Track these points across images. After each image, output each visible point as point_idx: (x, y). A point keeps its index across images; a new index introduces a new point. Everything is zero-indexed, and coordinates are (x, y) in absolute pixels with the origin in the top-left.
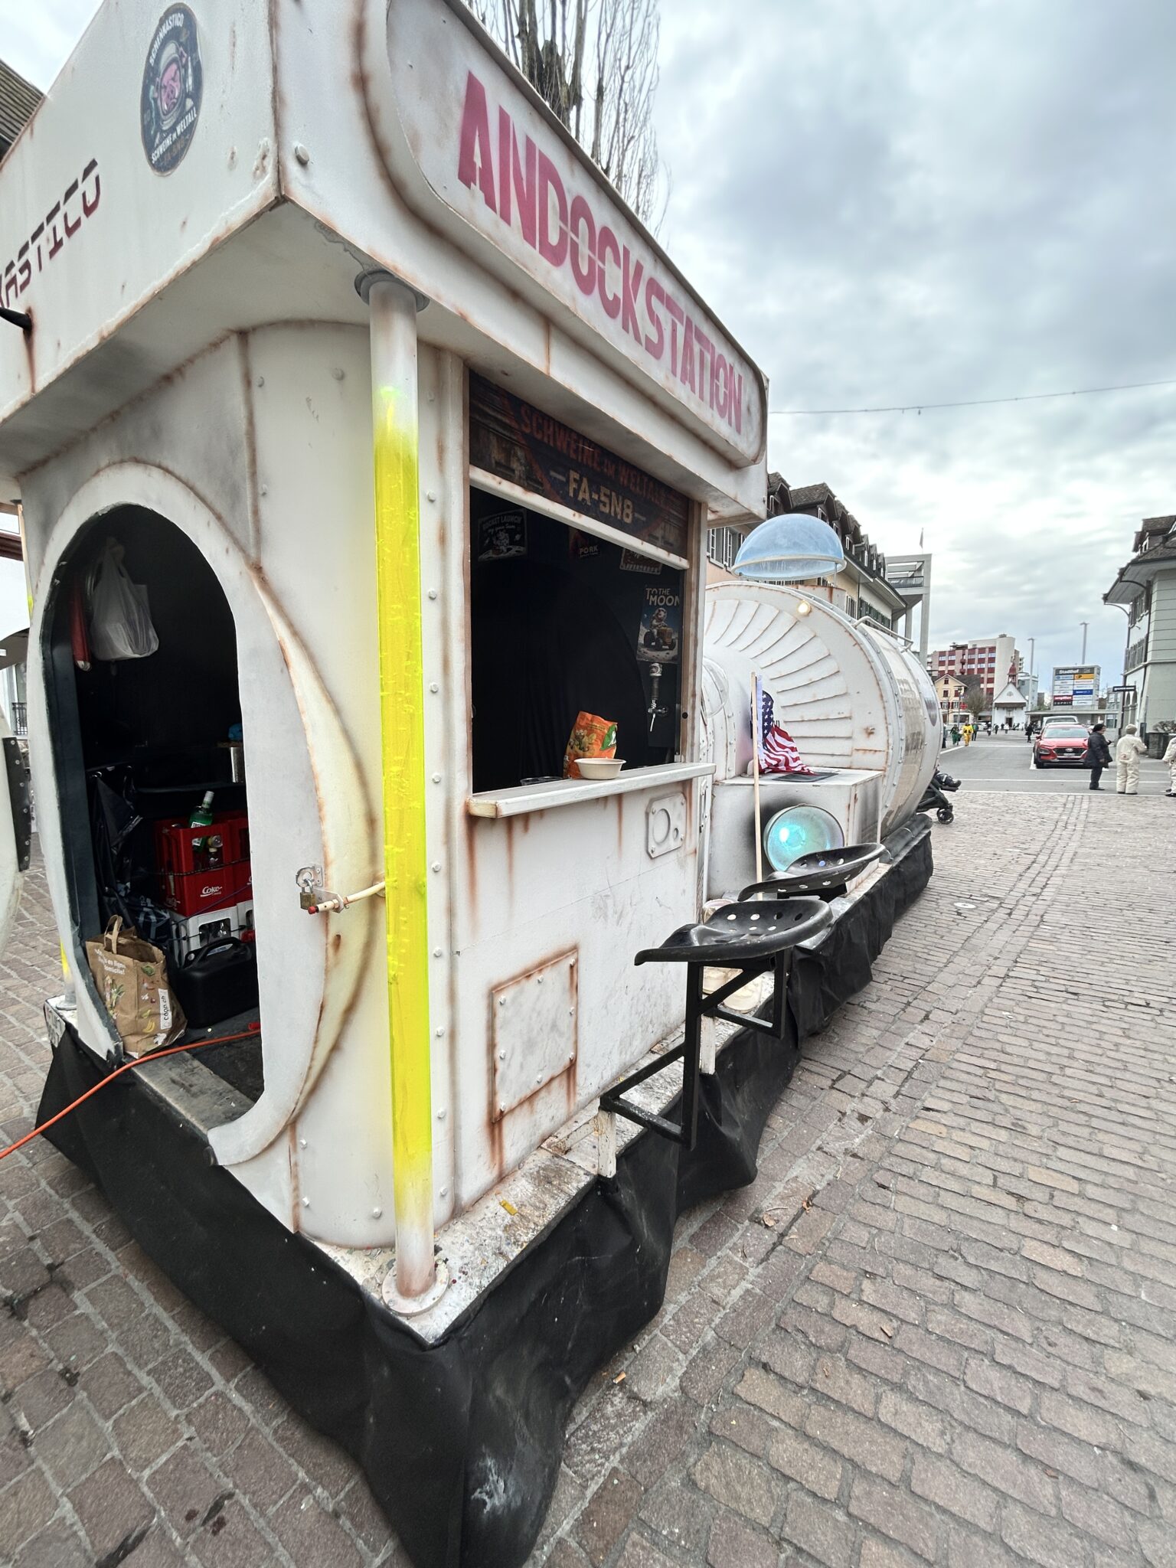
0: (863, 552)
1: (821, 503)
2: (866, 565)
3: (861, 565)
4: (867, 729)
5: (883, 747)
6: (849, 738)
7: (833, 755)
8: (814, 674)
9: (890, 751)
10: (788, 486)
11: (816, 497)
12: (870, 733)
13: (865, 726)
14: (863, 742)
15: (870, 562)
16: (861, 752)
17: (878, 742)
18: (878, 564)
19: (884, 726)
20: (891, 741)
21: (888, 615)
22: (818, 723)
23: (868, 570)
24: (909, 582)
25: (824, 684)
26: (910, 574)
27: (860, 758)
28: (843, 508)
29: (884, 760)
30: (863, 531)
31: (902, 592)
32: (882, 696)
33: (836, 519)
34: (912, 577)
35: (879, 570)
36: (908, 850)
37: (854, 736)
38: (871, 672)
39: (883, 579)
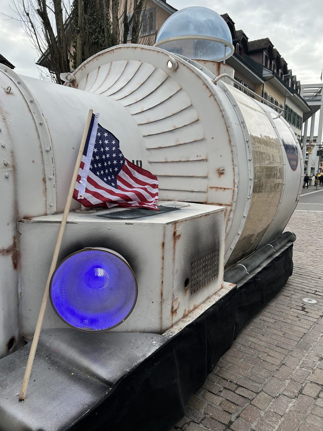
0: (288, 80)
1: (265, 49)
2: (290, 86)
3: (287, 86)
4: (219, 169)
5: (230, 186)
6: (206, 177)
7: (192, 192)
8: (178, 122)
9: (236, 189)
10: (247, 39)
11: (263, 46)
12: (221, 173)
13: (217, 168)
14: (215, 181)
15: (292, 85)
16: (214, 190)
17: (226, 181)
18: (297, 87)
19: (232, 167)
20: (236, 181)
21: (301, 114)
22: (180, 164)
23: (291, 90)
24: (314, 98)
25: (186, 130)
26: (315, 94)
27: (213, 195)
28: (278, 53)
29: (231, 196)
30: (289, 68)
31: (309, 104)
32: (230, 141)
33: (274, 59)
34: (316, 96)
35: (297, 90)
36: (269, 261)
37: (209, 176)
38: (222, 119)
39: (299, 95)
